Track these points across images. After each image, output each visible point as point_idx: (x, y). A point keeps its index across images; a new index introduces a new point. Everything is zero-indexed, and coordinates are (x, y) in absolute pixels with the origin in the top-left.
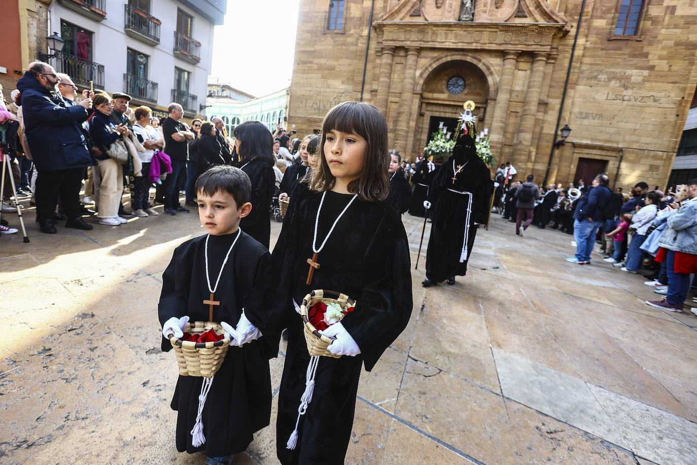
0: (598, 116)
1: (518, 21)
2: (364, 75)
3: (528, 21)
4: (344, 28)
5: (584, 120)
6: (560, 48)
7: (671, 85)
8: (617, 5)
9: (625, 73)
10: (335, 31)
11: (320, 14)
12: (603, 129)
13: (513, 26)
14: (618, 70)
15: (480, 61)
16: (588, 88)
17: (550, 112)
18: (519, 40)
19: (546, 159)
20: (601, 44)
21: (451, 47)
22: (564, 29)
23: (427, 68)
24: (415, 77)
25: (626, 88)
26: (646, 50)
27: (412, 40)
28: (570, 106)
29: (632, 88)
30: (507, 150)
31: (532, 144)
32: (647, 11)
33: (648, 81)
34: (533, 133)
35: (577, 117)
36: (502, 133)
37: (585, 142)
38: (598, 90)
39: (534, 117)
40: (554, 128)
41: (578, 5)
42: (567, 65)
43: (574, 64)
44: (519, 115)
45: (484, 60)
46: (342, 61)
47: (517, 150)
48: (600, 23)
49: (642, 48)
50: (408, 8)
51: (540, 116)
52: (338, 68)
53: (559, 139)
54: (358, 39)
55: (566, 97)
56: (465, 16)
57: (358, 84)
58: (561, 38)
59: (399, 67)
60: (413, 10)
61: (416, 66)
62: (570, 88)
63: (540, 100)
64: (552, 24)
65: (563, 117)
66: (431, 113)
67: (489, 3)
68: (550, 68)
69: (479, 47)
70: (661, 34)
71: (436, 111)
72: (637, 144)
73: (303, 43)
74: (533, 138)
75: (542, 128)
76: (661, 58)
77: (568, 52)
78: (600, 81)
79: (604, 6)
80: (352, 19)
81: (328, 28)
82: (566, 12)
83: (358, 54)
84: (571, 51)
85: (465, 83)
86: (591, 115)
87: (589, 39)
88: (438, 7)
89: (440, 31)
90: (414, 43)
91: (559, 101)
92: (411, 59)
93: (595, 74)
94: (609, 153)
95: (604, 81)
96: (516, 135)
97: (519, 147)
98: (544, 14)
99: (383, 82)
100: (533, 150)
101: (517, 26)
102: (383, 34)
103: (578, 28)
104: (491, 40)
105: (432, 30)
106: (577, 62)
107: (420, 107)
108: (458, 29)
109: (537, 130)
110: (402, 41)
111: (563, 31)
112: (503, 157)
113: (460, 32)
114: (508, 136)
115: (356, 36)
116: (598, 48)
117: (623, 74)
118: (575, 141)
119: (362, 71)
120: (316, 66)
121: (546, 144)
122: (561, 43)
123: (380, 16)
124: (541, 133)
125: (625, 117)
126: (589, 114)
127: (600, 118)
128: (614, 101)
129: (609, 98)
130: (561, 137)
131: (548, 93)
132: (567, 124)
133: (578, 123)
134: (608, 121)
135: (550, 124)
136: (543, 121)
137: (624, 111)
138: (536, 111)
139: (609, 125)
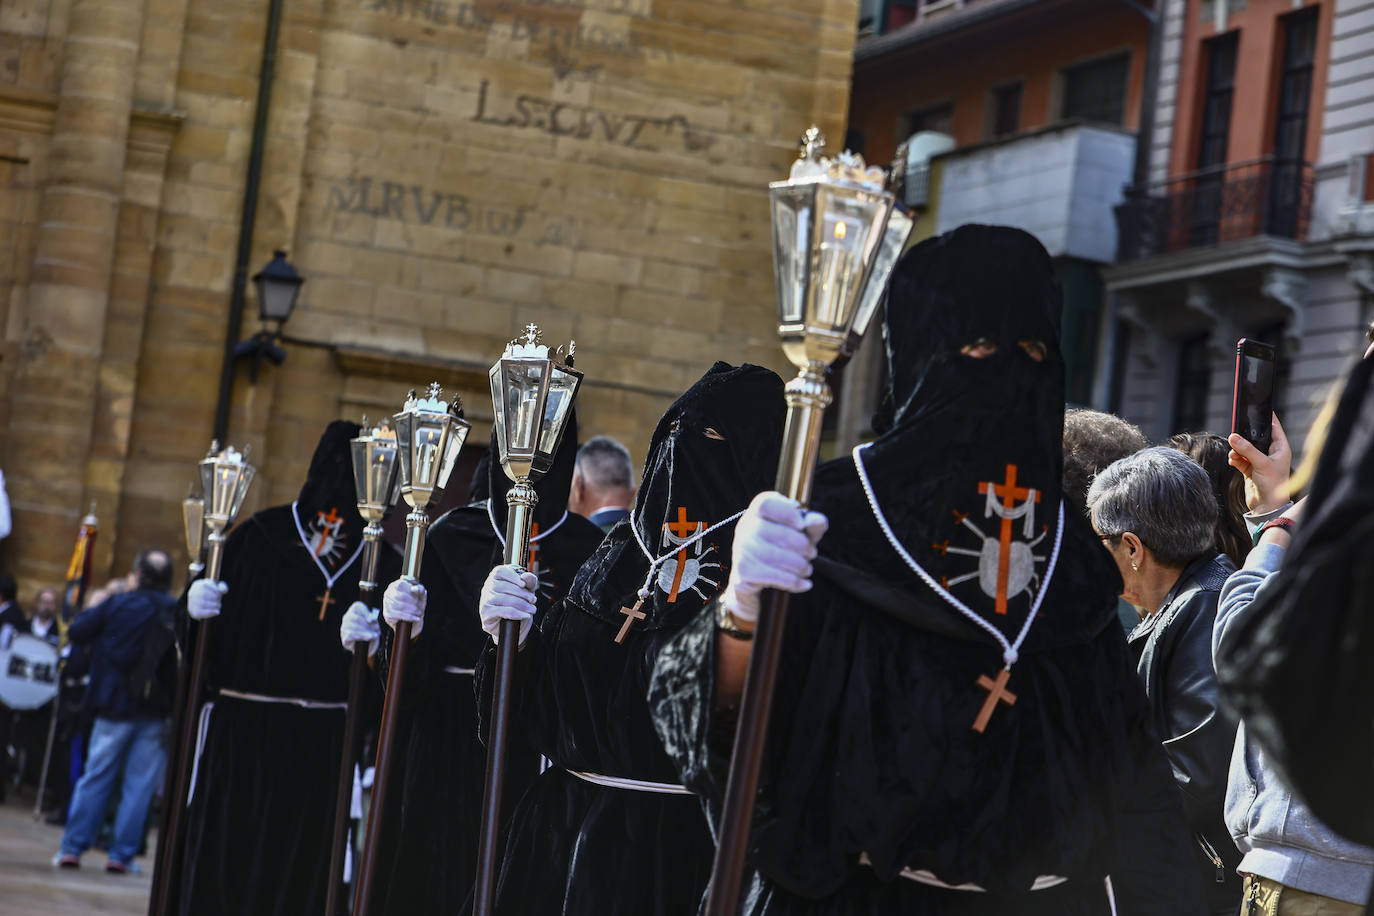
0: (444, 205)
5: (383, 223)
7: (750, 73)
12: (474, 274)
16: (387, 47)
17: (198, 171)
25: (562, 66)
28: (301, 144)
29: (591, 71)
31: (108, 352)
33: (655, 42)
34: (114, 287)
35: (344, 206)
37: (392, 343)
38: (434, 65)
39: (110, 198)
40: (229, 257)
44: (27, 175)
47: (25, 384)
51: (147, 188)
53: (253, 326)
55: (278, 90)
62: (295, 45)
63: (136, 99)
65: (273, 204)
72: (641, 365)
74: (111, 316)
75: (160, 257)
78: (440, 17)
86: (409, 198)
91: (240, 110)
95: (460, 21)
96: (16, 293)
97: (35, 368)
100: (120, 385)
109: (136, 267)
118: (344, 337)
121: (191, 350)
124: (154, 288)
125: (571, 220)
126: (401, 188)
127: (459, 217)
128: (516, 131)
129: (488, 114)
130: (263, 317)
131: (182, 59)
132: (287, 247)
133: (345, 236)
134: (495, 232)
135: (204, 238)
136: (162, 216)
137: (563, 189)
138: (119, 162)
139: (502, 258)
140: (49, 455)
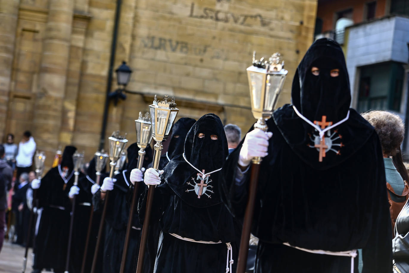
0: (179, 46)
5: (159, 52)
12: (190, 69)
17: (97, 34)
19: (97, 126)
28: (131, 25)
30: (20, 106)
31: (67, 96)
34: (68, 74)
35: (146, 46)
36: (8, 72)
39: (66, 44)
40: (107, 63)
44: (39, 36)
47: (38, 107)
51: (79, 40)
53: (115, 87)
55: (123, 7)
63: (75, 10)
65: (121, 46)
74: (68, 84)
75: (84, 64)
86: (168, 43)
91: (110, 14)
96: (35, 77)
97: (42, 101)
100: (71, 107)
109: (76, 67)
112: (14, 122)
114: (22, 78)
118: (146, 90)
121: (94, 95)
124: (82, 74)
125: (223, 50)
126: (165, 40)
127: (185, 50)
128: (204, 20)
129: (195, 14)
130: (119, 84)
132: (127, 60)
133: (146, 56)
134: (196, 54)
135: (99, 57)
136: (85, 50)
137: (220, 40)
139: (199, 63)
140: (47, 131)
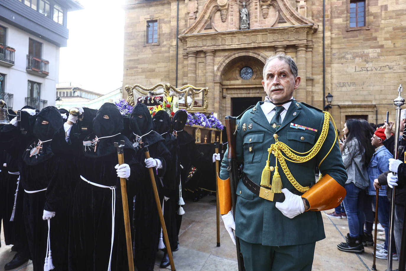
0: (352, 84)
1: (281, 26)
2: (177, 73)
3: (287, 25)
4: (159, 42)
5: (343, 88)
6: (314, 40)
7: (398, 56)
8: (347, 8)
9: (364, 52)
10: (153, 44)
11: (141, 33)
12: (358, 92)
13: (277, 29)
14: (359, 51)
15: (259, 55)
16: (341, 65)
17: (316, 85)
18: (283, 38)
20: (343, 34)
21: (236, 48)
22: (313, 28)
23: (222, 64)
24: (214, 71)
25: (367, 62)
26: (374, 35)
27: (208, 45)
28: (330, 79)
29: (372, 62)
32: (368, 10)
33: (382, 56)
35: (337, 86)
37: (347, 103)
38: (348, 66)
39: (304, 90)
40: (322, 95)
41: (320, 11)
42: (321, 51)
43: (326, 50)
45: (262, 54)
46: (159, 65)
48: (338, 21)
49: (372, 34)
50: (202, 24)
51: (309, 88)
52: (157, 70)
53: (327, 104)
54: (169, 48)
55: (326, 73)
56: (243, 26)
57: (173, 80)
58: (313, 33)
59: (201, 65)
60: (206, 25)
61: (214, 63)
62: (327, 67)
63: (306, 77)
64: (304, 25)
65: (327, 88)
66: (231, 95)
67: (258, 16)
68: (309, 55)
69: (256, 45)
70: (382, 23)
71: (234, 94)
72: (386, 100)
73: (129, 54)
75: (313, 97)
76: (386, 39)
77: (320, 42)
78: (347, 59)
79: (338, 10)
80: (164, 34)
81: (147, 42)
82: (313, 16)
83: (171, 58)
84: (322, 42)
85: (252, 71)
86: (347, 84)
87: (333, 32)
88: (223, 22)
89: (227, 38)
90: (210, 47)
91: (321, 77)
92: (209, 58)
93: (343, 55)
94: (367, 110)
98: (297, 19)
99: (190, 77)
101: (280, 29)
102: (187, 43)
103: (324, 26)
104: (264, 40)
105: (221, 37)
106: (328, 49)
107: (222, 92)
108: (239, 35)
109: (310, 98)
110: (201, 47)
111: (312, 29)
113: (241, 37)
115: (168, 46)
116: (341, 37)
117: (362, 53)
118: (340, 104)
119: (175, 71)
120: (141, 70)
122: (314, 37)
123: (183, 31)
124: (313, 101)
125: (372, 82)
126: (345, 83)
127: (354, 85)
128: (361, 72)
129: (357, 70)
130: (328, 102)
131: (312, 72)
132: (330, 93)
133: (338, 90)
134: (360, 86)
135: (318, 94)
136: (312, 92)
137: (370, 79)
138: (306, 85)
139: (362, 90)
